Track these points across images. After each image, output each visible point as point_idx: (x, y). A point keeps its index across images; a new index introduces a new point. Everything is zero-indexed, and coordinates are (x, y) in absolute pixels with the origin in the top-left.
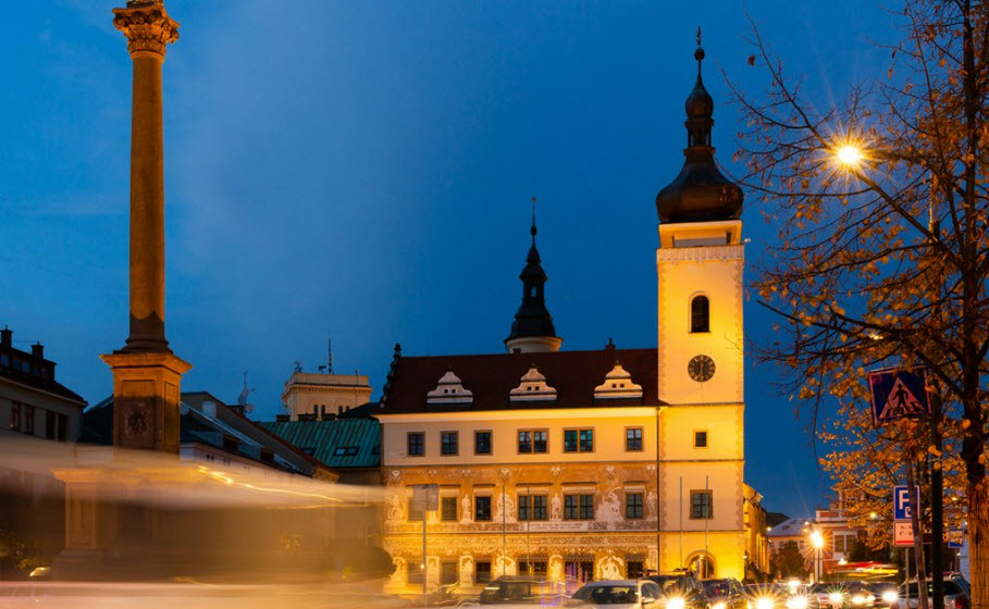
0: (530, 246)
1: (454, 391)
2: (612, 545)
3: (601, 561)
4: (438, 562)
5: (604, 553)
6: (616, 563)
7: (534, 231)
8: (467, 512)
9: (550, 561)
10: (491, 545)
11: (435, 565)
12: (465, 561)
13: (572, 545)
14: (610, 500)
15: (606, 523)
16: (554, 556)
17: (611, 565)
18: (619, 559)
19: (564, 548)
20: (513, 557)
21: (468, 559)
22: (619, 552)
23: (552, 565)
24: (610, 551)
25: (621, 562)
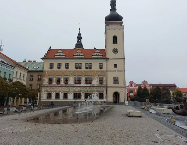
0: (79, 32)
1: (61, 54)
2: (96, 89)
3: (93, 93)
4: (55, 93)
5: (94, 91)
6: (97, 94)
7: (80, 29)
8: (62, 81)
9: (81, 93)
10: (68, 89)
11: (54, 94)
12: (61, 93)
13: (86, 89)
14: (95, 79)
15: (95, 84)
16: (82, 92)
17: (95, 94)
18: (97, 93)
19: (85, 90)
20: (73, 92)
21: (62, 92)
22: (97, 91)
23: (82, 94)
24: (95, 91)
25: (98, 94)
